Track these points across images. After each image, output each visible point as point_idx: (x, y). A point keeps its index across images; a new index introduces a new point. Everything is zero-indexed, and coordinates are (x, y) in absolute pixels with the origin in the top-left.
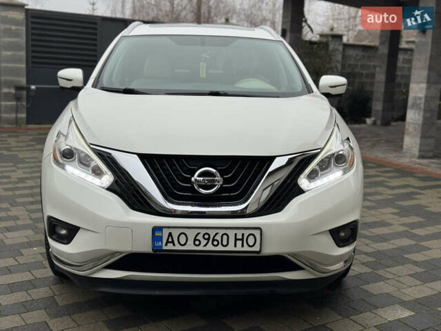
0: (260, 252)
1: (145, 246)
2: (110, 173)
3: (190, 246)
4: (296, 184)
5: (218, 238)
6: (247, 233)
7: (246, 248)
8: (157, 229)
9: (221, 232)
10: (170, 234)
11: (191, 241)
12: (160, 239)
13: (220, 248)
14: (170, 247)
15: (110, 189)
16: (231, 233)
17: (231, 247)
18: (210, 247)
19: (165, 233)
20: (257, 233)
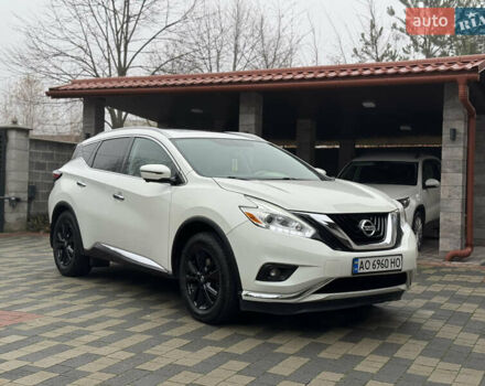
0: (400, 270)
1: (347, 273)
2: (310, 228)
3: (371, 270)
4: (400, 229)
5: (384, 262)
6: (395, 258)
7: (396, 268)
8: (355, 259)
9: (385, 258)
10: (362, 263)
11: (371, 266)
12: (356, 266)
13: (385, 269)
14: (362, 271)
15: (313, 237)
16: (389, 259)
17: (389, 268)
18: (380, 269)
19: (360, 261)
20: (399, 257)
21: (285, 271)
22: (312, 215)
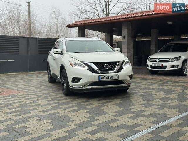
0: (118, 79)
1: (97, 80)
2: (87, 67)
3: (106, 79)
4: (122, 67)
5: (111, 77)
6: (116, 76)
7: (116, 79)
8: (99, 76)
9: (111, 76)
10: (102, 77)
11: (106, 78)
12: (100, 78)
13: (111, 79)
14: (102, 79)
15: (87, 70)
16: (113, 76)
17: (113, 79)
18: (109, 79)
19: (101, 77)
20: (118, 76)
21: (79, 79)
22: (88, 63)
